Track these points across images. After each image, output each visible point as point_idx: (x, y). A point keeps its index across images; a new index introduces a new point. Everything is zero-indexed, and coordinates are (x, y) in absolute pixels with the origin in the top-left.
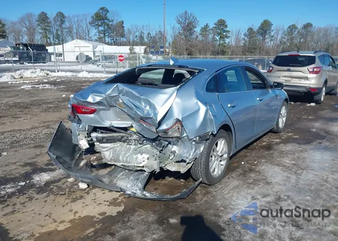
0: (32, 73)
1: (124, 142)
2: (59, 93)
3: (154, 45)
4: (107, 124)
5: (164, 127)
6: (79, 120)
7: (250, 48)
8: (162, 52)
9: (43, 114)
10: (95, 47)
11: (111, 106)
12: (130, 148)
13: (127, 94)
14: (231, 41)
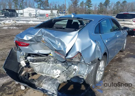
0: (9, 21)
1: (46, 62)
2: (19, 31)
3: (61, 9)
4: (36, 52)
5: (70, 56)
6: (20, 49)
7: (101, 11)
8: (64, 13)
9: (10, 41)
10: (36, 11)
11: (38, 42)
12: (49, 66)
13: (47, 35)
14: (92, 8)
